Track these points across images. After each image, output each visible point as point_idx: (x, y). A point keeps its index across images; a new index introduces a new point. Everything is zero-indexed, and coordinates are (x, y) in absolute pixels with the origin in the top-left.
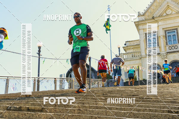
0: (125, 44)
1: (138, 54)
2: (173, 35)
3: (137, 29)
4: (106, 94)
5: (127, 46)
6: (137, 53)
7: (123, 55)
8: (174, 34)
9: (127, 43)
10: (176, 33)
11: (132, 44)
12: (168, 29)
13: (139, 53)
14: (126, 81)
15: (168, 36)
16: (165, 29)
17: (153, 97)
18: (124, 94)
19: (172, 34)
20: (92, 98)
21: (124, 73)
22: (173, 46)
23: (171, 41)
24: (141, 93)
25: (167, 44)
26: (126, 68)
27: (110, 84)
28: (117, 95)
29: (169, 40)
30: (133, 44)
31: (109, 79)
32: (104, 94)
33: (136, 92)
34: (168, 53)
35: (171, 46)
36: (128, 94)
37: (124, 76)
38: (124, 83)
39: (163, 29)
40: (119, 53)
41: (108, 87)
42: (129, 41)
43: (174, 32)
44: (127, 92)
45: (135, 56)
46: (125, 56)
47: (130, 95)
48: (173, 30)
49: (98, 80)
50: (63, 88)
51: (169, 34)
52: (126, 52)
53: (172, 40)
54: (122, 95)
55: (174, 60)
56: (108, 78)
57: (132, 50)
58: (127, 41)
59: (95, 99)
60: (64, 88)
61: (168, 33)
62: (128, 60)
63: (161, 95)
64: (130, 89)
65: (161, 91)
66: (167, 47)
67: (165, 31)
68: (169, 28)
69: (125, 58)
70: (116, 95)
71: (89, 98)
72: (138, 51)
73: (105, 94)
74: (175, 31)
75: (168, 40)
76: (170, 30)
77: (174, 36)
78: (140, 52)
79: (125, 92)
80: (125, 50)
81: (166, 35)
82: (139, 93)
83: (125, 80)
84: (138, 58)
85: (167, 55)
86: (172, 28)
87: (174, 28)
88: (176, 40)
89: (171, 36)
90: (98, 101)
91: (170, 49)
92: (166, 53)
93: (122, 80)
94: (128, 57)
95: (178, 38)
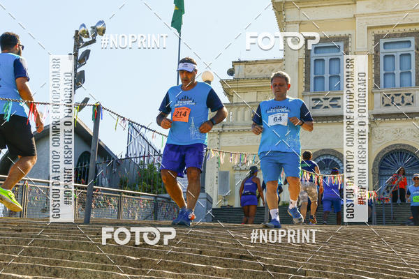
0: (231, 72)
2: (402, 55)
3: (279, 20)
4: (144, 245)
5: (238, 80)
8: (405, 50)
9: (237, 67)
10: (412, 50)
11: (255, 71)
12: (386, 31)
14: (223, 204)
15: (385, 56)
16: (376, 31)
17: (311, 267)
18: (209, 248)
19: (398, 51)
20: (92, 255)
21: (216, 175)
22: (396, 95)
23: (394, 74)
24: (268, 250)
25: (377, 85)
26: (226, 159)
27: (163, 210)
28: (184, 250)
29: (385, 70)
30: (257, 74)
31: (158, 193)
34: (377, 116)
35: (392, 94)
37: (216, 187)
38: (213, 209)
39: (369, 28)
41: (156, 219)
42: (246, 62)
43: (407, 45)
44: (222, 245)
47: (231, 256)
48: (403, 35)
49: (120, 193)
51: (389, 51)
52: (230, 100)
53: (397, 72)
54: (201, 253)
55: (395, 145)
56: (160, 187)
57: (255, 94)
58: (240, 62)
59: (102, 261)
61: (385, 44)
62: (234, 131)
63: (337, 264)
65: (338, 249)
66: (378, 97)
67: (377, 38)
71: (79, 256)
74: (409, 42)
75: (382, 72)
76: (395, 35)
77: (406, 59)
79: (213, 243)
80: (228, 93)
81: (377, 50)
83: (218, 199)
85: (373, 125)
86: (402, 30)
87: (407, 29)
88: (410, 73)
89: (393, 56)
90: (113, 268)
91: (386, 102)
92: (372, 118)
93: (205, 200)
94: (237, 120)
95: (418, 66)
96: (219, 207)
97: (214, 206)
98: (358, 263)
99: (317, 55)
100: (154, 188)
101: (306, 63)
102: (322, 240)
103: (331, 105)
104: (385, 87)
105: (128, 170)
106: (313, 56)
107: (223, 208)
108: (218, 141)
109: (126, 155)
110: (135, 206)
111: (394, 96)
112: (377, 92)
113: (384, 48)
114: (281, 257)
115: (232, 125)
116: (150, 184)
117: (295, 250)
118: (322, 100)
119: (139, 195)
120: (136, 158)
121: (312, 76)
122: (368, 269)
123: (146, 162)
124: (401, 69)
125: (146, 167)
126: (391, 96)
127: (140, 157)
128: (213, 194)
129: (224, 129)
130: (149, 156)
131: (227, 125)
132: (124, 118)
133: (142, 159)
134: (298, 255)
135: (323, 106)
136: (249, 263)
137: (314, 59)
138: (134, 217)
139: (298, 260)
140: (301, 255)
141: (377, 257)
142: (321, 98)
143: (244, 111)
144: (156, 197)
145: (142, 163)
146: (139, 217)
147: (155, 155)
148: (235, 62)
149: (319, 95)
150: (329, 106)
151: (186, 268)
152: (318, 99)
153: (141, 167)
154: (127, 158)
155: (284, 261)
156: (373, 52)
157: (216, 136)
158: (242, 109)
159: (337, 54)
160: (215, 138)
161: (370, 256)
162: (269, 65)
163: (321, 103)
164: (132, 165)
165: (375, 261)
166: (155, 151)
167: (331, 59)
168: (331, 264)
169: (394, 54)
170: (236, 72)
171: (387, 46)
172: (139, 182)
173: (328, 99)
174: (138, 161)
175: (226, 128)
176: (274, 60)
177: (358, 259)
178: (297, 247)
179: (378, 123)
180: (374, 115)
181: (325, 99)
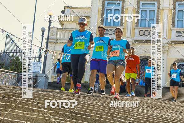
0: (63, 12)
2: (150, 11)
4: (9, 97)
7: (55, 31)
8: (152, 8)
9: (66, 9)
10: (155, 8)
11: (76, 13)
14: (54, 80)
15: (142, 10)
17: (94, 113)
19: (149, 8)
21: (51, 65)
22: (146, 31)
23: (146, 20)
25: (137, 25)
28: (30, 101)
31: (20, 72)
32: (4, 97)
34: (136, 41)
35: (144, 30)
37: (51, 71)
38: (49, 83)
40: (50, 25)
43: (153, 5)
46: (59, 33)
48: (151, 0)
51: (144, 8)
52: (62, 27)
53: (148, 19)
54: (38, 103)
55: (143, 56)
58: (68, 7)
61: (143, 4)
63: (108, 113)
66: (137, 31)
67: (139, 1)
69: (58, 37)
70: (28, 101)
73: (7, 97)
75: (140, 19)
77: (152, 12)
80: (61, 23)
83: (52, 78)
88: (154, 20)
89: (146, 11)
91: (141, 34)
92: (133, 41)
93: (45, 77)
94: (65, 37)
95: (158, 17)
96: (52, 82)
97: (50, 81)
98: (119, 113)
99: (108, 7)
100: (18, 69)
101: (102, 11)
102: (102, 101)
103: (113, 33)
104: (141, 26)
105: (5, 59)
106: (106, 7)
107: (54, 83)
108: (54, 47)
109: (4, 51)
110: (7, 78)
111: (145, 31)
112: (137, 29)
113: (142, 6)
115: (62, 40)
116: (16, 67)
117: (88, 105)
118: (109, 30)
119: (9, 72)
120: (9, 53)
121: (105, 17)
122: (123, 116)
123: (15, 56)
124: (149, 18)
125: (15, 58)
126: (143, 31)
127: (11, 52)
128: (49, 75)
129: (58, 41)
130: (17, 52)
131: (59, 40)
132: (3, 30)
133: (12, 54)
134: (89, 107)
135: (109, 34)
136: (63, 110)
137: (106, 9)
138: (6, 84)
139: (88, 110)
140: (90, 107)
141: (128, 111)
142: (109, 29)
143: (69, 32)
144: (18, 74)
145: (13, 56)
146: (8, 84)
147: (20, 52)
148: (66, 7)
149: (108, 28)
150: (112, 34)
151: (29, 110)
152: (107, 30)
153: (12, 58)
154: (5, 52)
155: (81, 110)
156: (136, 8)
157: (53, 45)
158: (68, 32)
159: (118, 7)
160: (53, 46)
161: (125, 110)
162: (84, 10)
163: (108, 32)
164: (7, 56)
165: (127, 112)
166: (20, 50)
167: (115, 10)
168: (105, 113)
169: (147, 10)
170: (66, 12)
171: (144, 5)
172: (10, 66)
173: (112, 30)
174: (10, 54)
175: (59, 41)
176: (86, 8)
177: (119, 111)
178: (89, 103)
179: (136, 45)
180: (134, 40)
181: (110, 30)
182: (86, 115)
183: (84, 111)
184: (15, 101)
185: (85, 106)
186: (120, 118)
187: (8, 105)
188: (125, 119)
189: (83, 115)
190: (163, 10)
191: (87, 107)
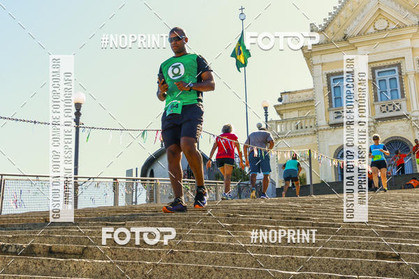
0: (280, 100)
1: (310, 121)
2: (390, 79)
3: (308, 63)
4: (235, 216)
5: (285, 104)
6: (308, 120)
7: (274, 124)
8: (392, 76)
9: (283, 96)
10: (396, 75)
11: (296, 98)
12: (378, 65)
13: (312, 120)
15: (380, 81)
16: (373, 65)
18: (276, 214)
19: (387, 77)
20: (202, 225)
21: (277, 166)
22: (390, 105)
23: (386, 91)
24: (315, 213)
25: (376, 100)
26: (282, 156)
27: (244, 192)
31: (241, 181)
32: (229, 216)
33: (303, 210)
34: (378, 120)
35: (387, 105)
36: (285, 215)
37: (277, 175)
38: (277, 189)
39: (369, 63)
40: (266, 119)
41: (240, 198)
42: (289, 92)
43: (393, 72)
44: (284, 212)
45: (302, 128)
46: (279, 127)
47: (291, 219)
48: (389, 66)
49: (216, 183)
50: (134, 200)
51: (382, 77)
52: (281, 118)
53: (389, 90)
54: (271, 218)
55: (392, 138)
57: (297, 112)
58: (285, 93)
59: (208, 228)
60: (136, 202)
61: (379, 73)
62: (286, 137)
64: (290, 204)
66: (377, 107)
67: (373, 70)
68: (381, 61)
69: (279, 131)
70: (258, 218)
71: (194, 225)
72: (311, 115)
73: (232, 216)
74: (394, 70)
75: (379, 91)
76: (384, 67)
77: (393, 81)
78: (315, 119)
79: (278, 211)
80: (279, 113)
81: (374, 77)
82: (310, 213)
83: (279, 182)
84: (309, 131)
85: (376, 126)
86: (389, 63)
87: (392, 62)
88: (397, 90)
90: (215, 232)
91: (383, 111)
92: (375, 121)
93: (271, 183)
95: (402, 85)
96: (280, 187)
97: (277, 187)
99: (335, 84)
101: (328, 90)
104: (381, 100)
106: (333, 84)
112: (376, 104)
113: (378, 75)
114: (323, 217)
118: (341, 112)
121: (333, 97)
122: (381, 220)
124: (390, 88)
128: (275, 179)
135: (342, 117)
137: (333, 86)
139: (334, 218)
148: (283, 93)
149: (339, 109)
152: (339, 112)
156: (372, 79)
158: (290, 122)
163: (341, 115)
169: (385, 79)
170: (284, 99)
175: (280, 136)
179: (379, 124)
180: (376, 119)
181: (343, 111)
182: (333, 225)
183: (330, 221)
184: (242, 220)
185: (329, 214)
186: (377, 223)
187: (236, 226)
188: (385, 224)
189: (330, 226)
190: (407, 75)
191: (332, 214)
